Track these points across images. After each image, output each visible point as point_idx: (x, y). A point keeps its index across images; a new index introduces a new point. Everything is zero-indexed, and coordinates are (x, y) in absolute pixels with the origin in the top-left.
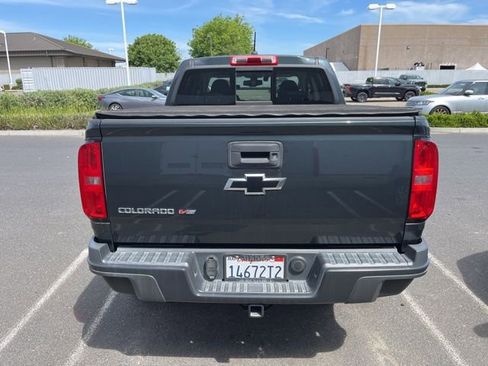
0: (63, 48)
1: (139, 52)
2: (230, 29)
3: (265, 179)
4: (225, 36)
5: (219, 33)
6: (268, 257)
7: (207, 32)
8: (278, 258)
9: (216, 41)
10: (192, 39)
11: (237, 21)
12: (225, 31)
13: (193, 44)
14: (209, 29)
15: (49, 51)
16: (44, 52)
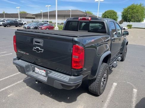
0: (84, 14)
1: (105, 15)
2: (137, 8)
3: (40, 49)
4: (135, 10)
5: (133, 9)
6: (42, 70)
7: (128, 9)
8: (44, 70)
9: (131, 12)
10: (123, 11)
11: (140, 5)
12: (135, 9)
13: (123, 13)
14: (129, 8)
15: (81, 15)
16: (79, 15)
